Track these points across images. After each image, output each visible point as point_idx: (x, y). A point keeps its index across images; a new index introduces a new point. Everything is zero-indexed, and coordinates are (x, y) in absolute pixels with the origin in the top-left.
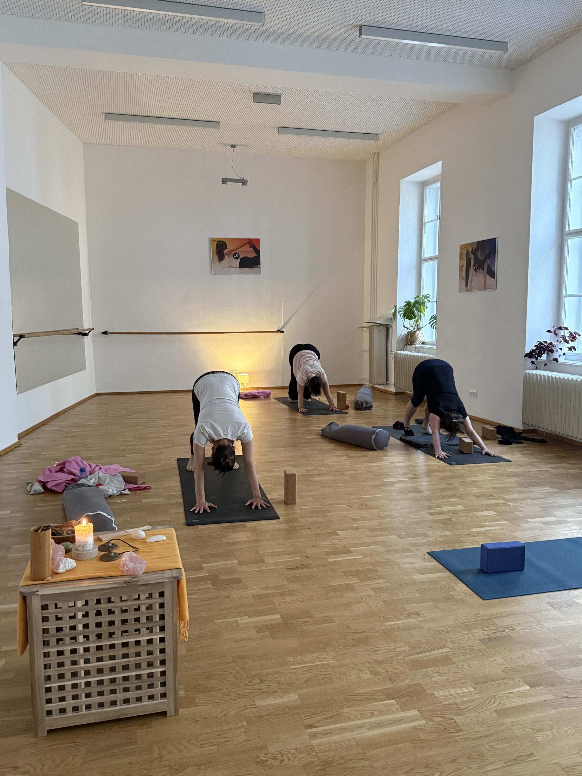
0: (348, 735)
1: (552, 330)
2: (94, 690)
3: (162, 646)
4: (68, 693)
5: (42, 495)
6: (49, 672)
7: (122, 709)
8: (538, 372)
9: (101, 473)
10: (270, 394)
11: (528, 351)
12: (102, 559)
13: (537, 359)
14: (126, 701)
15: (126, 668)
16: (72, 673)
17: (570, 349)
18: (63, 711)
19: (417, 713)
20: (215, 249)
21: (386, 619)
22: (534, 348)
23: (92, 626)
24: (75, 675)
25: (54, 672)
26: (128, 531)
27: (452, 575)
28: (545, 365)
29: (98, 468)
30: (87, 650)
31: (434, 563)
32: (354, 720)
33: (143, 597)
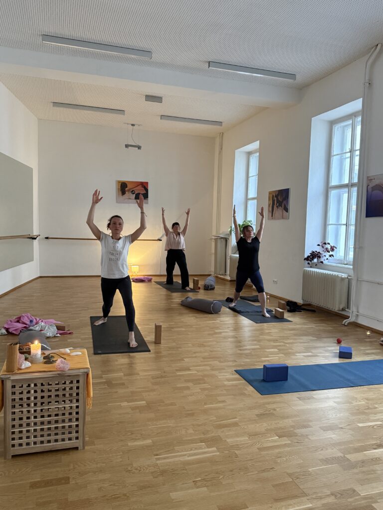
0: (177, 459)
1: (321, 245)
2: (39, 433)
3: (77, 410)
4: (24, 435)
5: (6, 336)
6: (14, 423)
7: (53, 445)
8: (311, 269)
9: (43, 324)
10: (152, 279)
11: (306, 257)
12: (45, 363)
13: (311, 261)
14: (56, 441)
15: (57, 422)
16: (27, 424)
17: (330, 256)
18: (21, 445)
19: (216, 449)
20: (120, 188)
21: (205, 404)
22: (310, 255)
23: (39, 398)
24: (28, 425)
25: (17, 422)
26: (61, 350)
27: (246, 382)
28: (316, 265)
29: (41, 321)
30: (35, 411)
31: (237, 376)
32: (181, 452)
33: (67, 382)
